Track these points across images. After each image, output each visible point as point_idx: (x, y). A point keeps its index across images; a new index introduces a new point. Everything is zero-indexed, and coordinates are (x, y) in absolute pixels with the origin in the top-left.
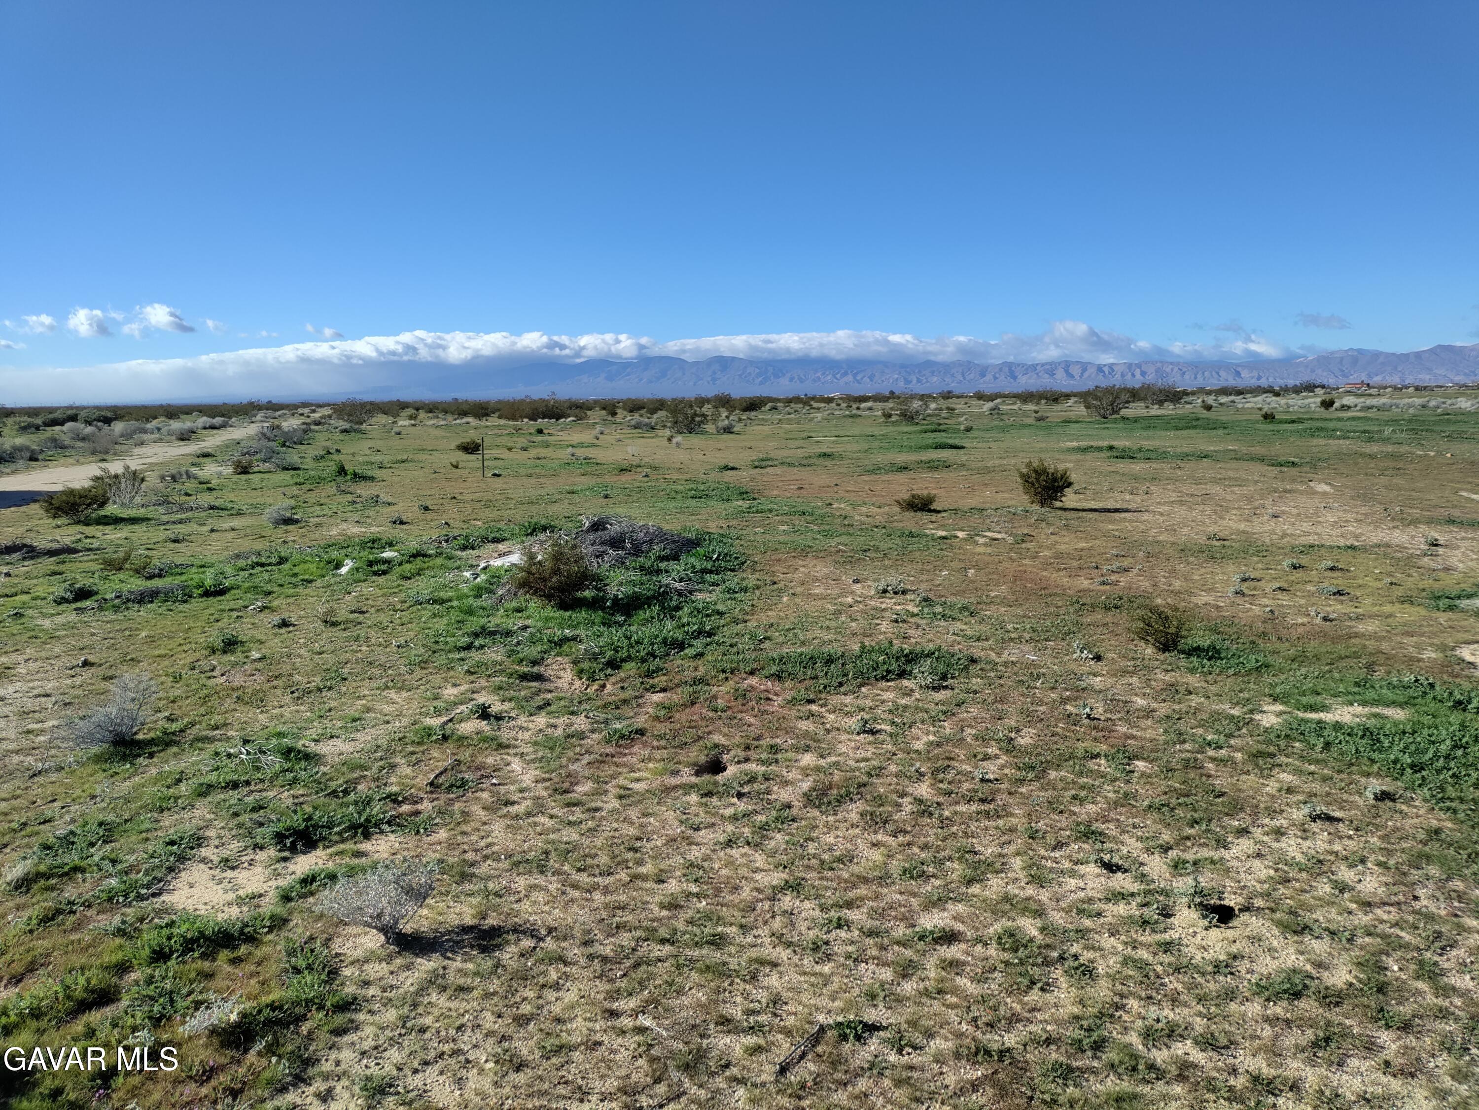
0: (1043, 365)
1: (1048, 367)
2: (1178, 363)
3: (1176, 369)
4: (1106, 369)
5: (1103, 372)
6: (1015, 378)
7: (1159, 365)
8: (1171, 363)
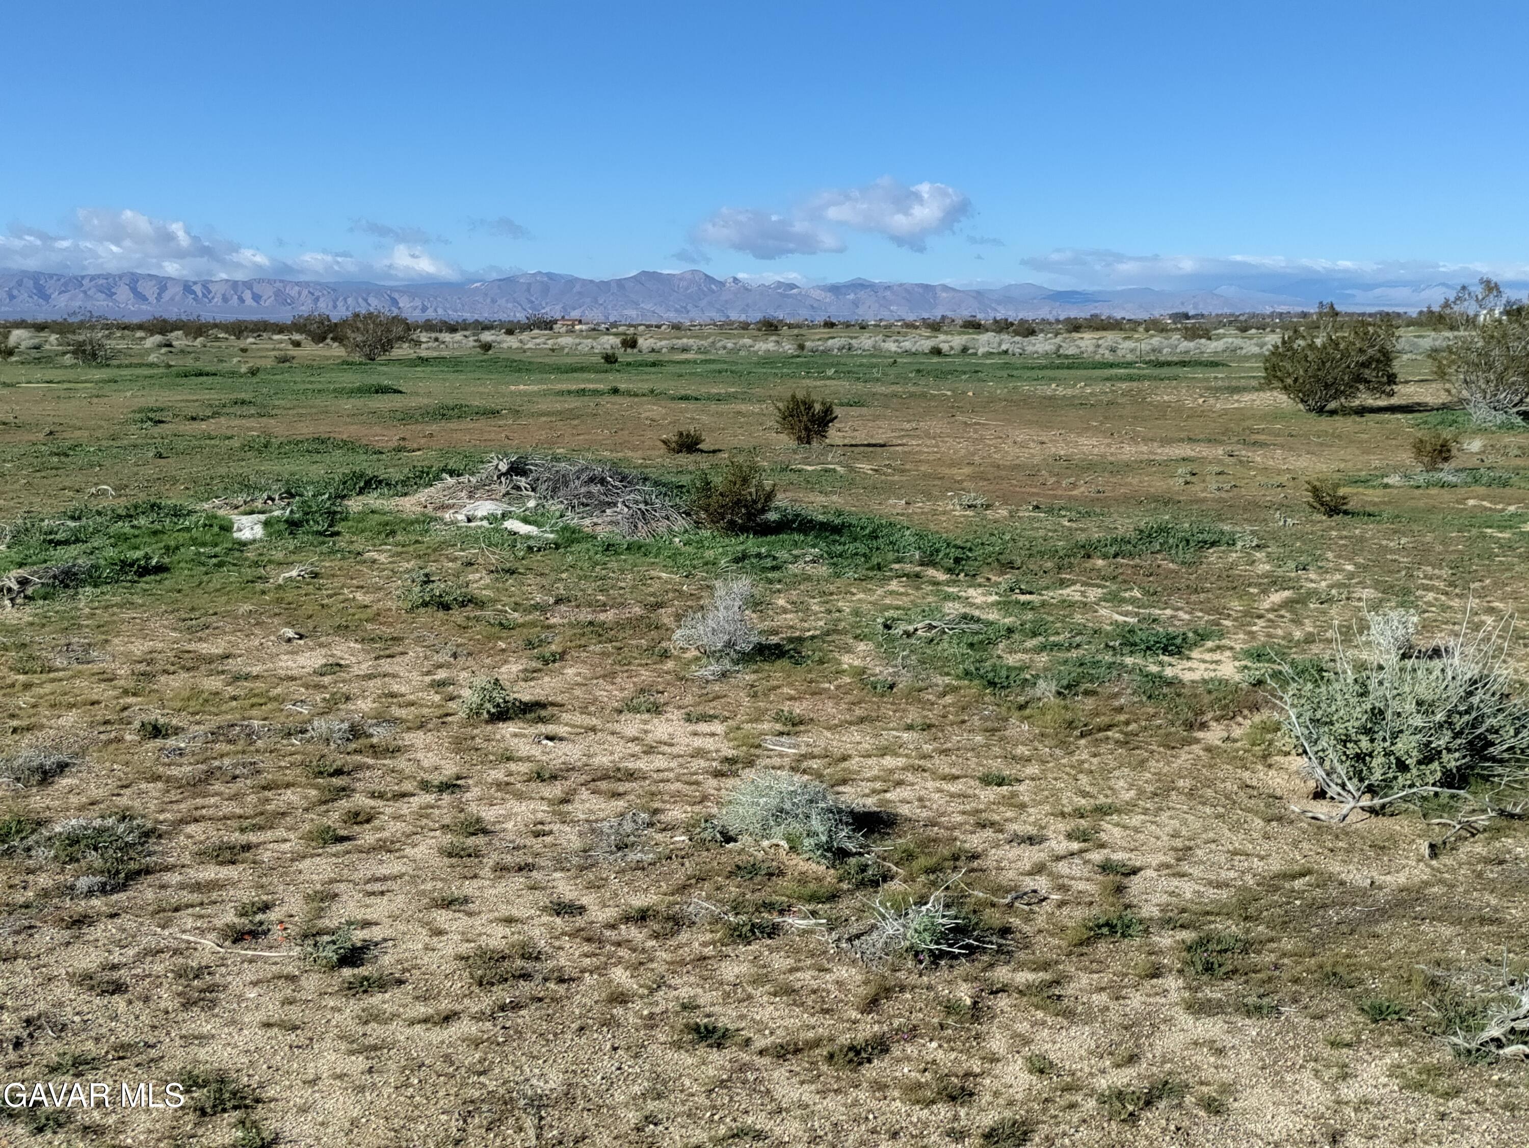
0: (92, 278)
1: (101, 281)
2: (307, 284)
3: (305, 292)
4: (198, 289)
5: (194, 293)
6: (47, 298)
7: (278, 284)
8: (297, 284)
